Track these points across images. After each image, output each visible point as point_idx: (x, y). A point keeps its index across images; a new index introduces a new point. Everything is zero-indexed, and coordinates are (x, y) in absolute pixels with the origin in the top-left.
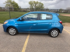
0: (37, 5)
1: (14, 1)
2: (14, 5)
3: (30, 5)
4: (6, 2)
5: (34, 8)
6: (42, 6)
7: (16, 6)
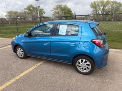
0: (107, 8)
1: (66, 5)
2: (65, 12)
3: (92, 9)
4: (55, 9)
5: (101, 13)
6: (118, 9)
7: (68, 14)
